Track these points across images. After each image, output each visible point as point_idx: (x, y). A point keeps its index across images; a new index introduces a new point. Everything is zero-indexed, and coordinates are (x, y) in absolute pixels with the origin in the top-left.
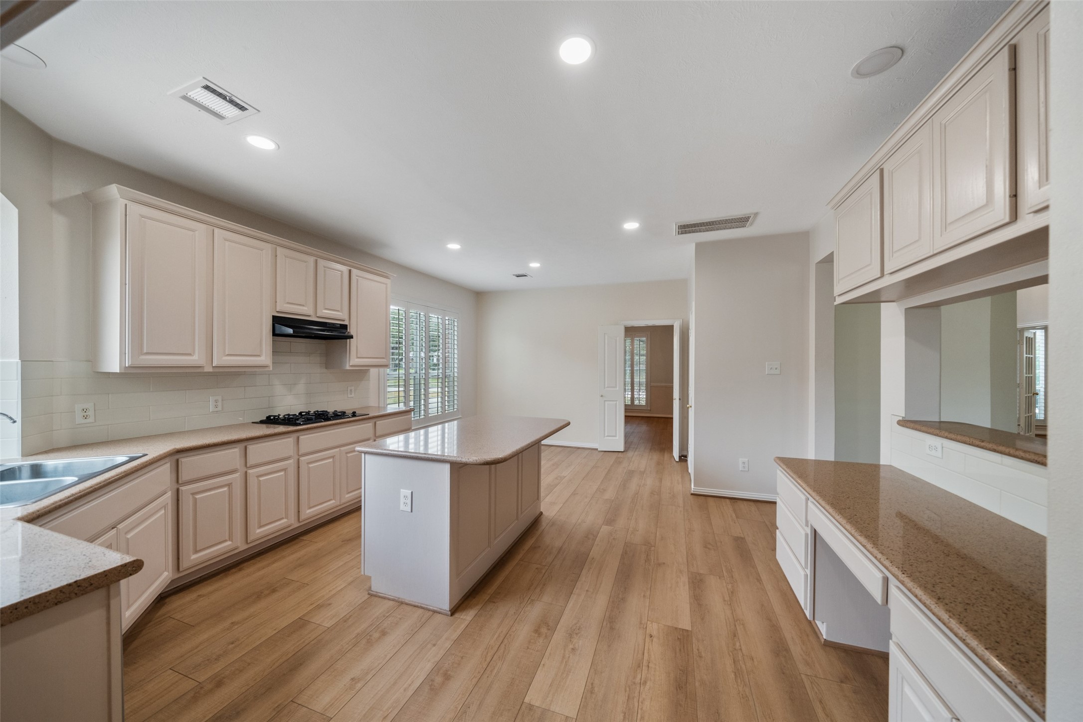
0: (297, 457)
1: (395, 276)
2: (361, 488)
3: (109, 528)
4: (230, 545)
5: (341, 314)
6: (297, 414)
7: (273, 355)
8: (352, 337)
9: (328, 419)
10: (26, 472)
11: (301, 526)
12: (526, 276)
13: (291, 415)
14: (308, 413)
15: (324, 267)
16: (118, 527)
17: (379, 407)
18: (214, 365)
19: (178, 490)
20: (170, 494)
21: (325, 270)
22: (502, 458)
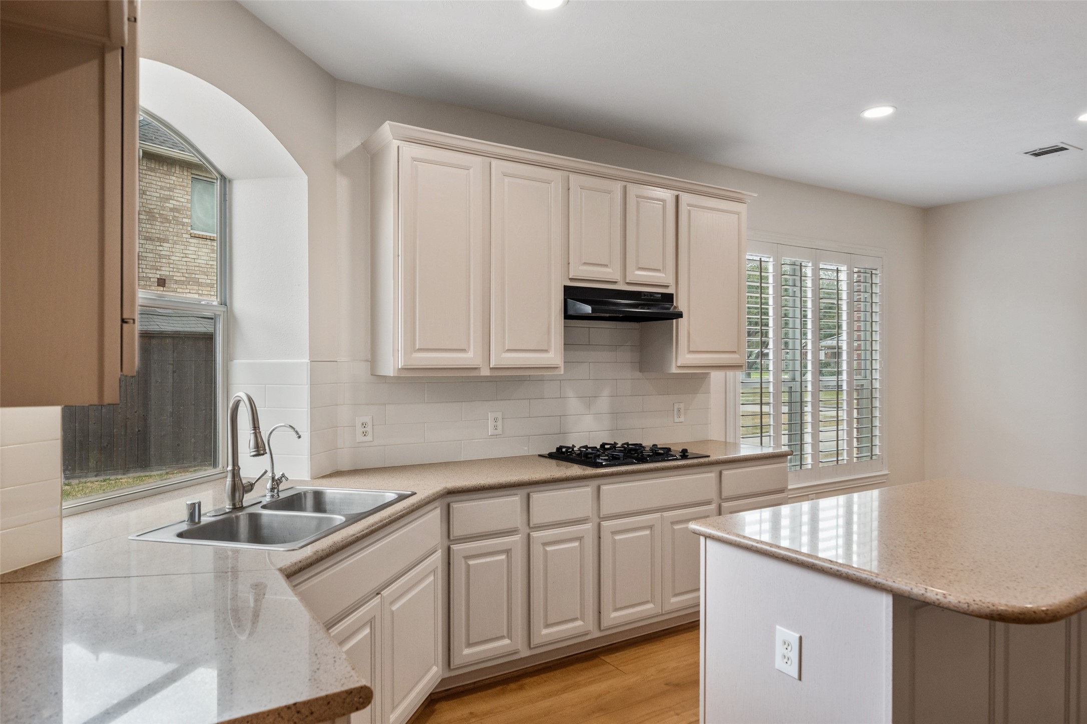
0: (598, 520)
1: (756, 195)
2: (698, 590)
3: (374, 593)
4: (508, 645)
5: (664, 275)
6: (598, 447)
7: (565, 350)
8: (680, 315)
9: (642, 460)
10: (309, 502)
11: (603, 637)
12: (1062, 149)
13: (590, 448)
14: (614, 446)
15: (638, 197)
16: (382, 593)
17: (726, 442)
18: (491, 367)
19: (449, 548)
20: (440, 554)
21: (638, 203)
22: (1046, 612)
